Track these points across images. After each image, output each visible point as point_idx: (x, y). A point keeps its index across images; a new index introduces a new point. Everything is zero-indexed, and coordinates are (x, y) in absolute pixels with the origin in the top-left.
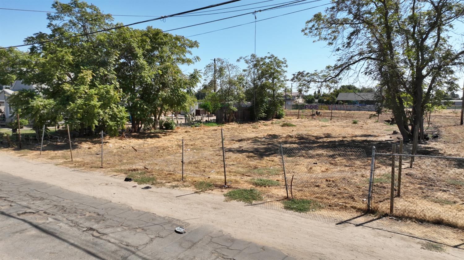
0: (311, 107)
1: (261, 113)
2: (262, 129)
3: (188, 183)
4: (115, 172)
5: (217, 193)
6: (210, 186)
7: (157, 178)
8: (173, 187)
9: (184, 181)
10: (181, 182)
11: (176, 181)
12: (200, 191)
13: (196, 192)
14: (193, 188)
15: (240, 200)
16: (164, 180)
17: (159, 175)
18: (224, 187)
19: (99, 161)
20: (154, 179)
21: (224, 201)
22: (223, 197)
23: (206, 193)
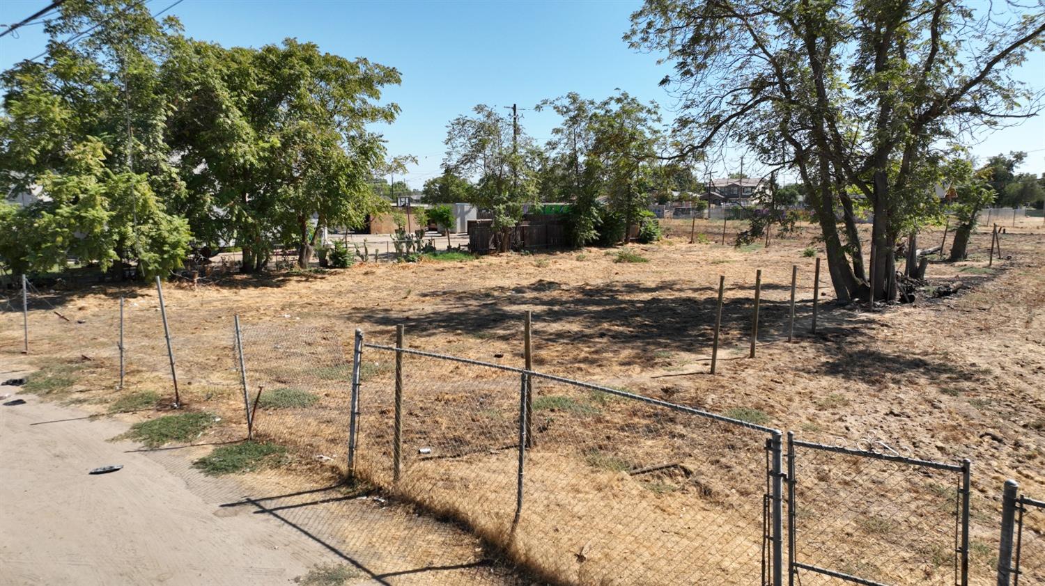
1: (588, 231)
3: (117, 395)
4: (31, 363)
5: (130, 420)
6: (148, 403)
7: (80, 381)
8: (73, 402)
9: (118, 391)
10: (111, 391)
11: (107, 388)
12: (103, 415)
13: (91, 416)
14: (105, 407)
15: (145, 439)
16: (93, 385)
17: (101, 374)
18: (172, 406)
19: (51, 339)
20: (71, 383)
21: (107, 441)
22: (125, 429)
23: (110, 420)
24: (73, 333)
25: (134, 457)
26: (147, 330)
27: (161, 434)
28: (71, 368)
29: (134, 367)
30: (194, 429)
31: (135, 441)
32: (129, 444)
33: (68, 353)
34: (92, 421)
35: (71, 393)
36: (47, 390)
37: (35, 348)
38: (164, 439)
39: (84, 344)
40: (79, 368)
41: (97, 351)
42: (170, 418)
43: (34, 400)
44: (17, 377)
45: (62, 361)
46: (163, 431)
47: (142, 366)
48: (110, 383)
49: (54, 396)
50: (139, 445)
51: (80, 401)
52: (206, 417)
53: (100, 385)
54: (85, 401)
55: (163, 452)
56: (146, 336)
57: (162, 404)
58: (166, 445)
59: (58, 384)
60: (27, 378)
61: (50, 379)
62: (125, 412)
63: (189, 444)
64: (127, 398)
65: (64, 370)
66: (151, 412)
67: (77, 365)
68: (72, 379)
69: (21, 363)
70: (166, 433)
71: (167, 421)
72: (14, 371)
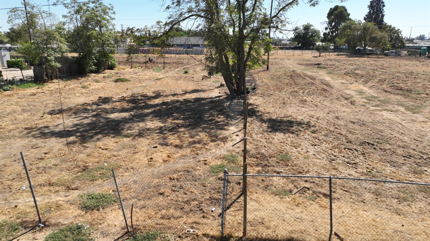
0: (144, 51)
1: (91, 66)
2: (93, 87)
6: (17, 229)
18: (39, 226)
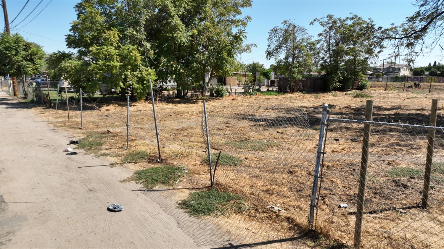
1: (335, 83)
3: (125, 152)
4: (83, 133)
5: (134, 168)
6: (142, 158)
7: (106, 143)
8: (101, 155)
9: (126, 150)
10: (122, 150)
11: (120, 148)
12: (118, 164)
13: (111, 164)
14: (119, 159)
15: (143, 182)
16: (112, 146)
17: (116, 141)
18: (157, 161)
19: (94, 123)
20: (101, 144)
21: (120, 181)
22: (130, 175)
23: (121, 167)
24: (103, 120)
25: (138, 196)
26: (138, 120)
27: (153, 179)
28: (101, 136)
29: (133, 138)
30: (173, 177)
31: (137, 183)
32: (133, 185)
33: (101, 129)
34: (111, 167)
35: (101, 150)
36: (89, 148)
37: (86, 126)
38: (155, 183)
39: (108, 125)
40: (106, 137)
41: (114, 129)
42: (157, 168)
43: (82, 153)
44: (75, 140)
45: (97, 133)
46: (154, 177)
47: (137, 137)
48: (121, 145)
49: (92, 151)
50: (140, 186)
51: (105, 155)
52: (178, 169)
53: (116, 146)
54: (108, 155)
55: (156, 193)
56: (137, 123)
57: (151, 159)
58: (157, 188)
59: (95, 144)
60: (80, 140)
61: (91, 142)
62: (130, 163)
63: (171, 188)
64: (130, 154)
65: (98, 137)
66: (145, 164)
67: (105, 135)
68: (102, 142)
69: (78, 133)
70: (156, 178)
71: (155, 170)
72: (74, 137)
